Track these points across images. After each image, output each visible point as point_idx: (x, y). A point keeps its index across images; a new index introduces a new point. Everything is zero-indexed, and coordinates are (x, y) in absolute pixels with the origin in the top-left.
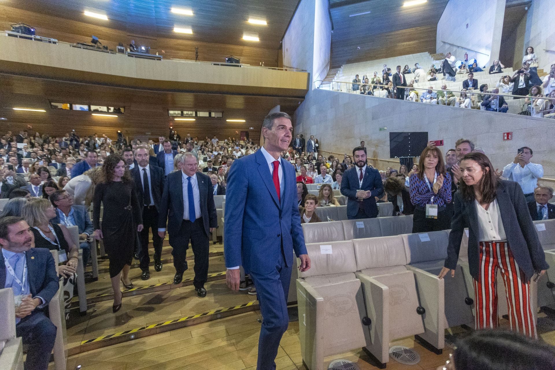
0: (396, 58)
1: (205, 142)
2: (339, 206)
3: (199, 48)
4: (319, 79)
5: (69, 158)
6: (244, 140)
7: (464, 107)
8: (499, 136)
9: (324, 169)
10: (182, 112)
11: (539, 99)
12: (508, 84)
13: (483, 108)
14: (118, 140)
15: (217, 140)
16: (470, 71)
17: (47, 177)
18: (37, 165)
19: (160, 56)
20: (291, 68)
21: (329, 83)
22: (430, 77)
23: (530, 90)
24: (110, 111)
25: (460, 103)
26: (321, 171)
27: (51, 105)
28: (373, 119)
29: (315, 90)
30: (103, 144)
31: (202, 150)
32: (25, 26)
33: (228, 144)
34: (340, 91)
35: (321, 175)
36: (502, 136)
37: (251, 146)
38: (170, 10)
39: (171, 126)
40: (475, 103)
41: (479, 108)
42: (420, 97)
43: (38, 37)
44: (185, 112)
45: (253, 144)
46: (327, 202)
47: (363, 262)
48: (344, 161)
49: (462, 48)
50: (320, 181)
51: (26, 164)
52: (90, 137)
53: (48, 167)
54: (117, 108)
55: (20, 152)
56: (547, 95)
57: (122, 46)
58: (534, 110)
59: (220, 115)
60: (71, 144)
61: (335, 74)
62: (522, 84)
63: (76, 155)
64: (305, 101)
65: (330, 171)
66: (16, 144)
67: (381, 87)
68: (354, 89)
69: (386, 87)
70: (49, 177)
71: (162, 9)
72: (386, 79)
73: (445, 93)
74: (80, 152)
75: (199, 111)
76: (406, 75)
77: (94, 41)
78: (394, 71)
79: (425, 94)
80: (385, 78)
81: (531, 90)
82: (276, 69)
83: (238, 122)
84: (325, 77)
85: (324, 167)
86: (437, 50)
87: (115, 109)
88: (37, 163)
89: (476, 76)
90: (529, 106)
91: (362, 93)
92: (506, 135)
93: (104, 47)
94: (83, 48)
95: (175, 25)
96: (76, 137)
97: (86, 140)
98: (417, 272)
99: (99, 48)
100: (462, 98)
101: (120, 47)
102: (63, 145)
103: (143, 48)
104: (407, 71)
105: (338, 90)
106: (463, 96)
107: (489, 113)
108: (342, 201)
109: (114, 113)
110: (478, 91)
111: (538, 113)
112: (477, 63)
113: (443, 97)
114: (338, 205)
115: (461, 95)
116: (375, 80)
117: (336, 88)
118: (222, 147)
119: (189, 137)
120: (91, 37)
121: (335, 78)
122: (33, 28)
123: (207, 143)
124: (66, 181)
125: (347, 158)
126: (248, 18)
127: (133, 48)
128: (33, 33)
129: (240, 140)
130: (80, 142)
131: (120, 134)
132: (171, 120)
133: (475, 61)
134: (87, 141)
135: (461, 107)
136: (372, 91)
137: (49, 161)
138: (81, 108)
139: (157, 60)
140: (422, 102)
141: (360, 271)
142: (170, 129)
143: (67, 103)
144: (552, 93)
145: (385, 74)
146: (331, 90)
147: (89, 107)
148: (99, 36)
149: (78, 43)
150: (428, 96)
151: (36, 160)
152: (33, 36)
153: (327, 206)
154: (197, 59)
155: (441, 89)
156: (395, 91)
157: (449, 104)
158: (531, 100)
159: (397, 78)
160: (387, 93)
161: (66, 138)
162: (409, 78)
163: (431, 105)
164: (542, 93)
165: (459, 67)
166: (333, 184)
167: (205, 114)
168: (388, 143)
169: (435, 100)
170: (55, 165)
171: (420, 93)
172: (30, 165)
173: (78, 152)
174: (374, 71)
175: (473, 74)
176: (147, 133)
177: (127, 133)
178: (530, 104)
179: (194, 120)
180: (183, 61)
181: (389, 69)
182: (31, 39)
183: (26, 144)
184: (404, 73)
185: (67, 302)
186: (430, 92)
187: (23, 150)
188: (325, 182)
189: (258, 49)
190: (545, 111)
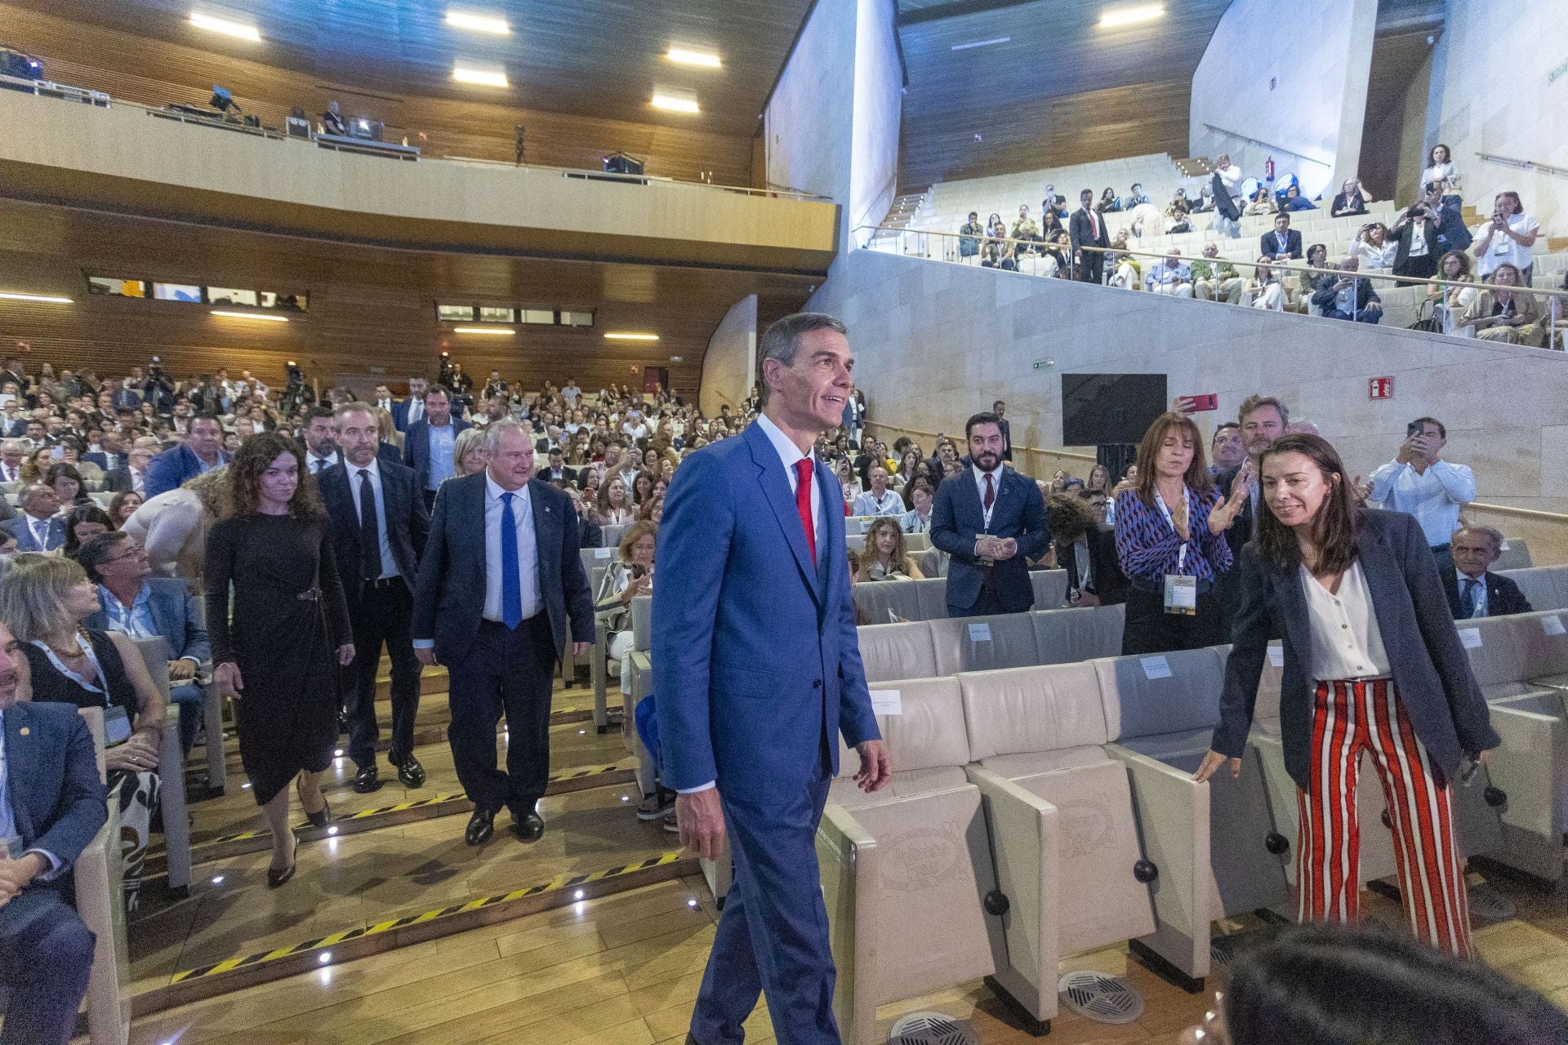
0: (1082, 166)
1: (542, 397)
2: (921, 578)
3: (527, 129)
4: (867, 222)
5: (140, 440)
6: (654, 392)
7: (1264, 308)
8: (1358, 387)
9: (881, 476)
10: (477, 311)
11: (1464, 286)
12: (1380, 246)
13: (1314, 311)
14: (289, 387)
15: (577, 390)
16: (1282, 209)
17: (75, 494)
18: (46, 457)
19: (412, 149)
20: (788, 189)
21: (896, 235)
22: (1171, 223)
23: (1440, 262)
24: (264, 304)
25: (1255, 296)
26: (873, 480)
27: (91, 286)
28: (1017, 335)
29: (856, 253)
30: (242, 399)
31: (535, 419)
32: (12, 51)
33: (609, 404)
34: (925, 258)
35: (870, 492)
36: (1367, 387)
37: (674, 409)
38: (444, 17)
39: (445, 349)
40: (1293, 296)
41: (1304, 311)
42: (1144, 276)
43: (52, 86)
44: (485, 311)
45: (680, 402)
46: (889, 569)
47: (986, 738)
48: (935, 454)
49: (1260, 144)
50: (868, 509)
51: (11, 455)
52: (204, 378)
53: (77, 465)
54: (285, 297)
56: (1485, 277)
57: (302, 116)
58: (1452, 316)
59: (585, 319)
60: (148, 398)
61: (912, 210)
62: (1418, 246)
63: (162, 431)
64: (826, 283)
65: (896, 481)
67: (1039, 249)
68: (965, 253)
69: (1053, 247)
70: (82, 495)
71: (420, 15)
72: (1053, 226)
73: (1213, 266)
74: (175, 420)
75: (526, 308)
76: (1107, 217)
77: (220, 102)
78: (1073, 205)
79: (1160, 269)
80: (1050, 222)
81: (1444, 263)
82: (746, 192)
83: (636, 341)
84: (882, 218)
85: (880, 469)
86: (1191, 148)
87: (278, 298)
88: (44, 453)
89: (1297, 220)
90: (1439, 305)
91: (985, 264)
92: (1376, 384)
93: (249, 118)
94: (186, 121)
95: (457, 62)
96: (163, 379)
97: (192, 386)
98: (1135, 762)
99: (235, 122)
100: (1258, 283)
101: (294, 121)
102: (123, 402)
103: (364, 125)
104: (1110, 205)
105: (919, 255)
106: (1263, 276)
107: (1332, 324)
108: (930, 564)
109: (277, 309)
110: (1302, 263)
111: (1461, 325)
112: (1300, 185)
113: (1207, 279)
114: (918, 576)
115: (1257, 274)
116: (1021, 228)
117: (913, 250)
118: (592, 411)
119: (495, 381)
120: (209, 88)
121: (913, 221)
122: (35, 59)
123: (549, 399)
124: (131, 505)
125: (943, 444)
126: (668, 46)
127: (335, 122)
128: (37, 74)
129: (645, 391)
130: (177, 391)
131: (294, 372)
132: (443, 333)
133: (1295, 180)
134: (196, 391)
135: (1256, 307)
136: (1013, 258)
137: (81, 447)
138: (178, 293)
139: (405, 158)
140: (1151, 290)
141: (979, 762)
142: (441, 357)
143: (138, 280)
144: (1499, 273)
145: (1049, 211)
146: (901, 253)
147: (204, 292)
148: (233, 86)
149: (172, 106)
150: (1166, 275)
151: (42, 443)
152: (35, 83)
153: (888, 579)
154: (520, 158)
155: (1202, 257)
156: (1077, 260)
157: (1223, 298)
158: (1444, 290)
159: (1081, 224)
160: (1056, 265)
161: (134, 381)
162: (1116, 225)
163: (1175, 300)
164: (1472, 272)
165: (1252, 197)
166: (904, 517)
167: (543, 317)
168: (1058, 403)
169: (1187, 286)
170: (100, 461)
171: (1147, 265)
172: (25, 460)
173: (170, 421)
174: (1020, 203)
175: (1288, 217)
176: (373, 369)
177: (316, 369)
178: (1441, 301)
179: (511, 332)
180: (479, 165)
181: (1061, 199)
182: (30, 90)
183: (13, 397)
184: (1101, 209)
185: (131, 860)
186: (1173, 263)
188: (882, 511)
189: (696, 135)
190: (1479, 321)
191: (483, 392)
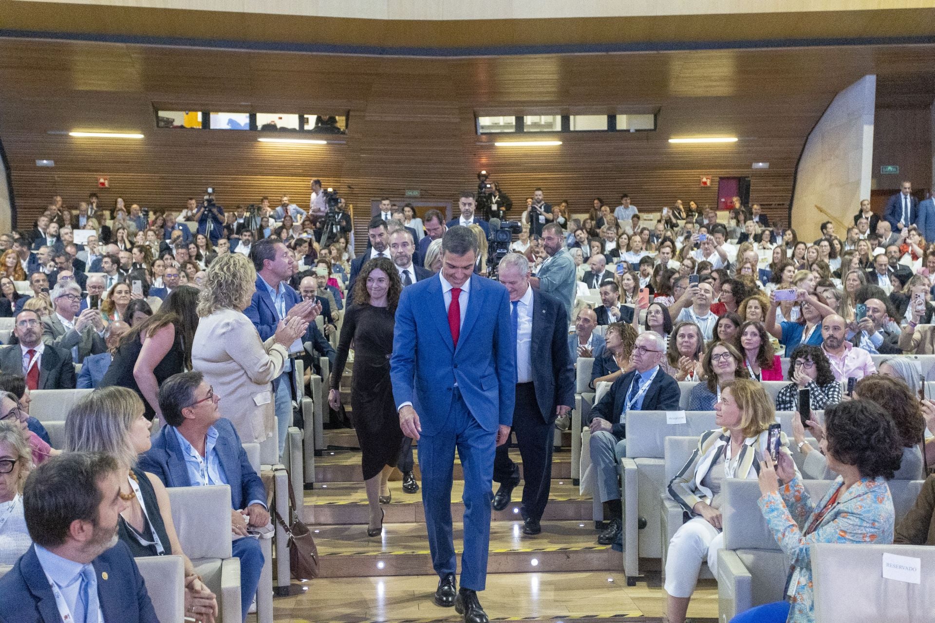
1: (592, 218)
6: (729, 207)
10: (520, 121)
15: (633, 210)
24: (306, 127)
27: (158, 119)
39: (484, 166)
44: (529, 120)
52: (251, 208)
53: (145, 299)
54: (325, 118)
55: (80, 256)
59: (645, 122)
66: (72, 233)
75: (576, 114)
83: (708, 146)
87: (319, 120)
96: (215, 210)
97: (240, 217)
109: (318, 132)
118: (653, 235)
119: (539, 202)
123: (600, 223)
129: (718, 208)
132: (482, 147)
134: (242, 222)
138: (231, 121)
142: (480, 175)
143: (196, 110)
147: (253, 118)
167: (597, 122)
176: (409, 193)
177: (352, 195)
179: (557, 143)
187: (86, 248)
191: (525, 215)
